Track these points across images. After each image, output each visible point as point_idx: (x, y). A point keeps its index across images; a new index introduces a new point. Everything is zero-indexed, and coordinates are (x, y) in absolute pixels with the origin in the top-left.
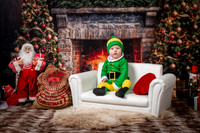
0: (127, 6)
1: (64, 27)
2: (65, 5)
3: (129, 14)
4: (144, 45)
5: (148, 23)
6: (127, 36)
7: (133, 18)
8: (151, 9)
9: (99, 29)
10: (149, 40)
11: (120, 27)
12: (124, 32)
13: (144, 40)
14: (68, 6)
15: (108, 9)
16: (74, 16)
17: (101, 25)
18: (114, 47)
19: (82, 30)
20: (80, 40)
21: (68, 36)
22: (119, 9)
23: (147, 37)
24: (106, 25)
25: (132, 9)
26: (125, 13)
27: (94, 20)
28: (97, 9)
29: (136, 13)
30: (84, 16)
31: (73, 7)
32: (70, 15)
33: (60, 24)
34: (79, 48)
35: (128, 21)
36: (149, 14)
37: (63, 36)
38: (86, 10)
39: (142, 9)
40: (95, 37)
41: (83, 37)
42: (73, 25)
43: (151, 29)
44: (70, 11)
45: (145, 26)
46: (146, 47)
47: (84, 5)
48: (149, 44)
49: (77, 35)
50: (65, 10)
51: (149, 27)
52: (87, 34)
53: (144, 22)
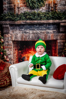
0: (48, 19)
1: (8, 33)
2: (8, 19)
3: (49, 24)
4: (59, 44)
5: (61, 30)
6: (48, 39)
7: (52, 27)
8: (63, 21)
9: (30, 34)
10: (62, 41)
11: (44, 33)
12: (46, 36)
13: (58, 41)
14: (10, 20)
15: (36, 21)
16: (14, 26)
17: (31, 32)
18: (40, 47)
19: (19, 35)
20: (18, 41)
21: (10, 39)
22: (43, 21)
23: (61, 39)
24: (34, 31)
25: (51, 21)
26: (46, 24)
27: (27, 28)
28: (28, 21)
29: (53, 24)
30: (20, 26)
31: (13, 20)
32: (11, 25)
33: (5, 31)
34: (17, 46)
35: (49, 29)
36: (62, 24)
37: (7, 39)
38: (22, 22)
39: (57, 21)
40: (27, 39)
41: (20, 39)
42: (13, 32)
43: (63, 34)
44: (11, 22)
45: (59, 32)
46: (60, 45)
47: (20, 19)
48: (62, 44)
49: (16, 38)
50: (8, 22)
51: (62, 32)
52: (22, 37)
53: (59, 29)
